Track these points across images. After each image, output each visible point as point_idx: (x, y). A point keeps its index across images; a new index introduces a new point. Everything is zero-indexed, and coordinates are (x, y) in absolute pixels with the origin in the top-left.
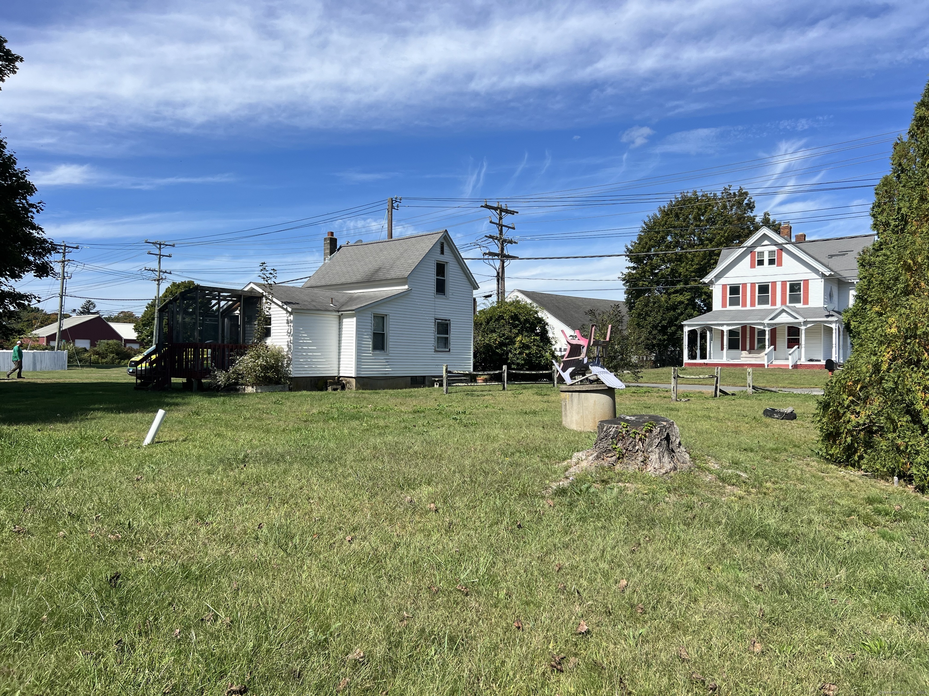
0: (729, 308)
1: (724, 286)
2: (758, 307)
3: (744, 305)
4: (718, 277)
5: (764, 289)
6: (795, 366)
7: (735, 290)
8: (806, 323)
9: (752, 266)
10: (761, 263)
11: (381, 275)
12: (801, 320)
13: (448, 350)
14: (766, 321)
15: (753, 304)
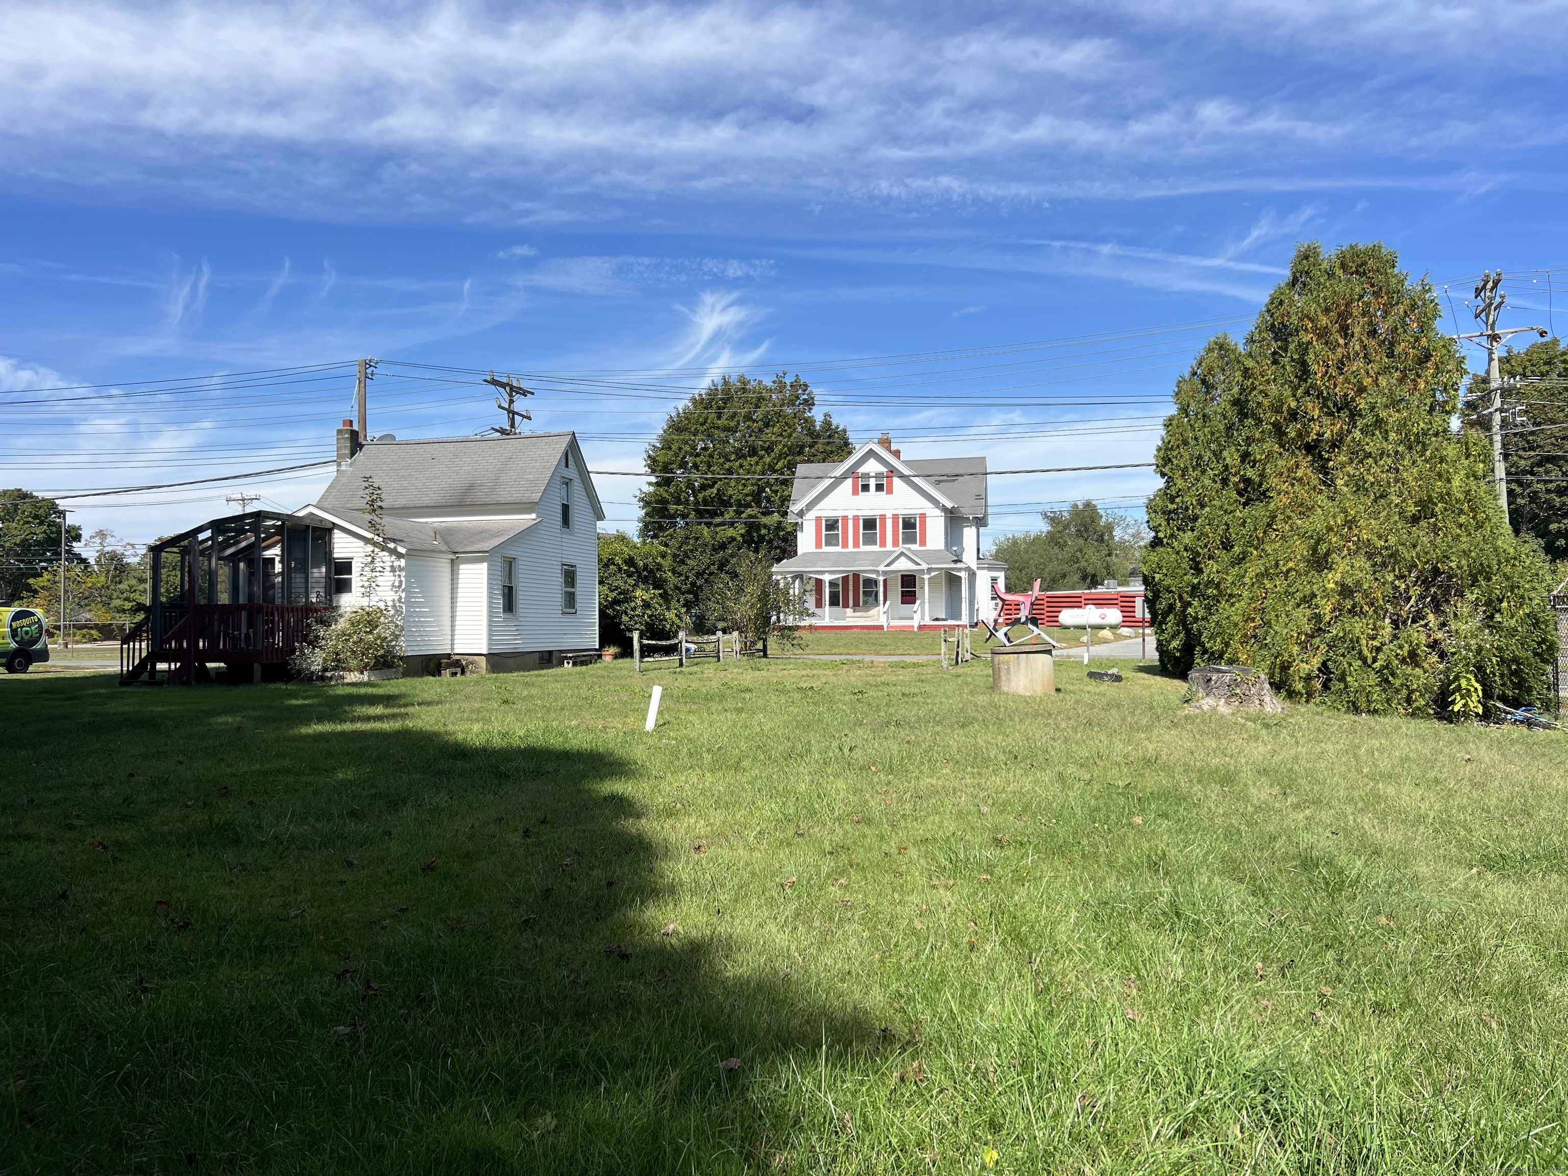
0: (825, 549)
1: (818, 519)
2: (863, 548)
3: (845, 545)
4: (810, 506)
5: (870, 524)
6: (921, 627)
7: (832, 525)
8: (930, 570)
9: (855, 492)
10: (866, 488)
11: (480, 496)
12: (924, 566)
13: (574, 611)
14: (881, 568)
15: (856, 545)
